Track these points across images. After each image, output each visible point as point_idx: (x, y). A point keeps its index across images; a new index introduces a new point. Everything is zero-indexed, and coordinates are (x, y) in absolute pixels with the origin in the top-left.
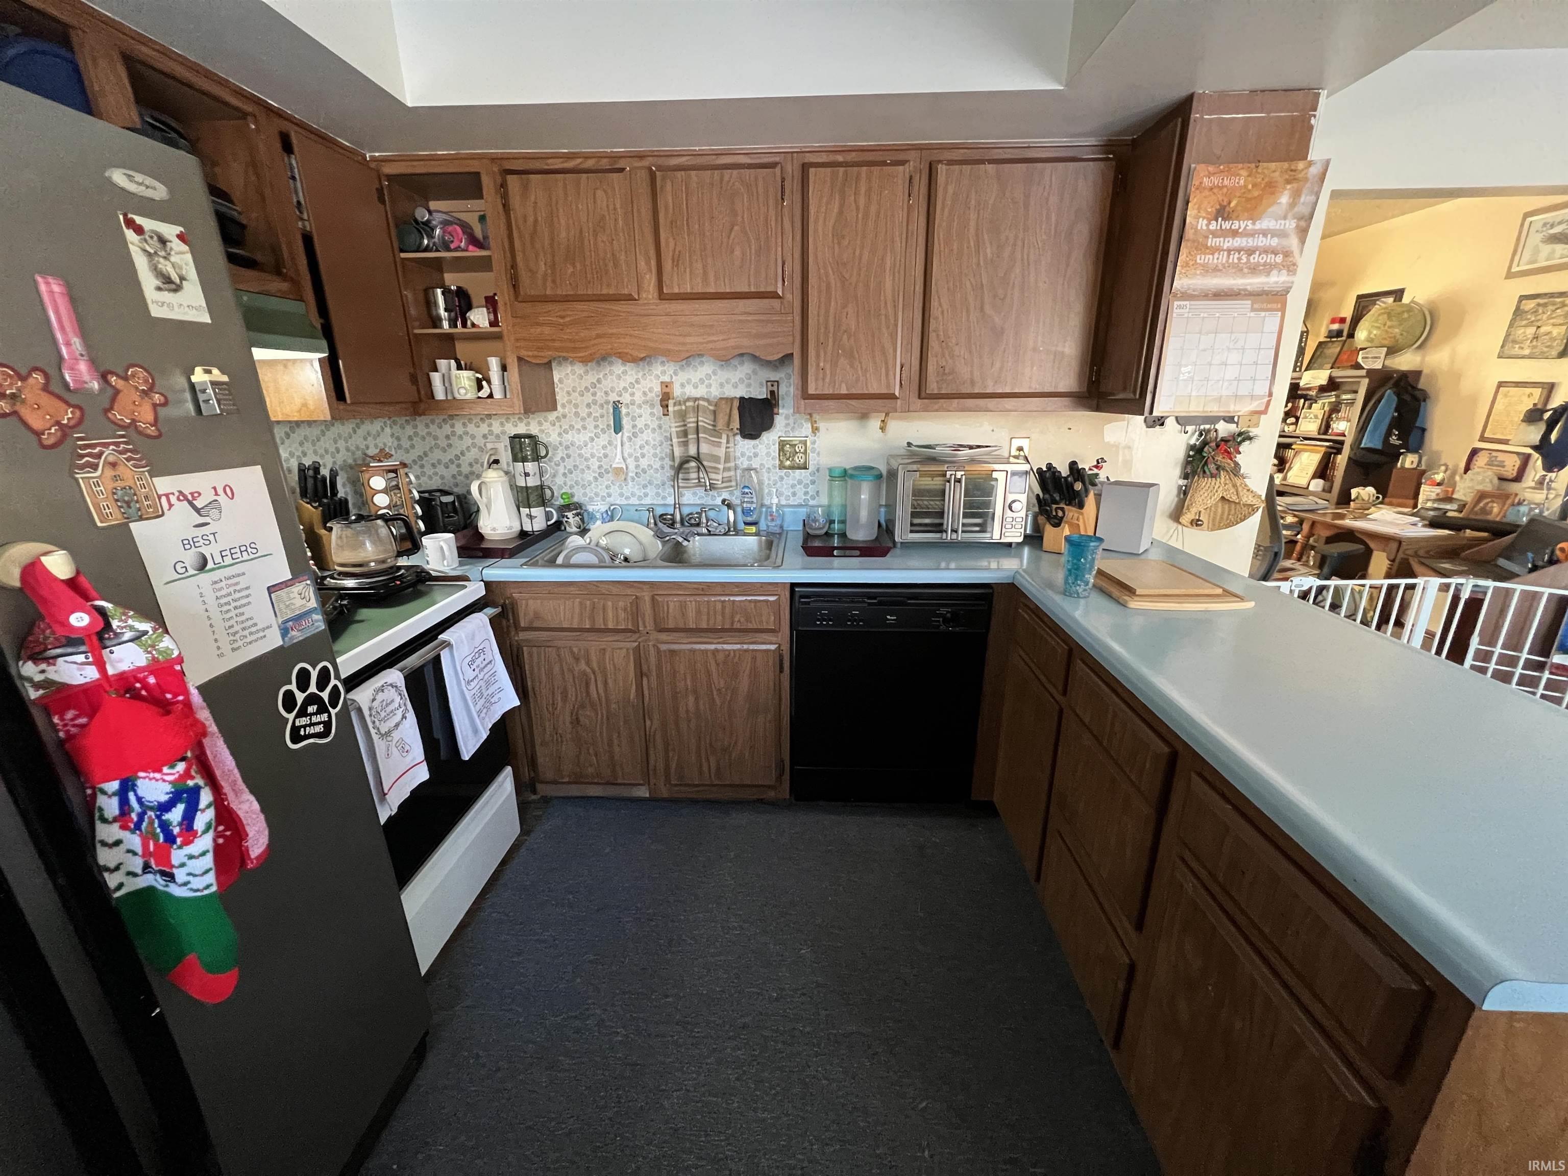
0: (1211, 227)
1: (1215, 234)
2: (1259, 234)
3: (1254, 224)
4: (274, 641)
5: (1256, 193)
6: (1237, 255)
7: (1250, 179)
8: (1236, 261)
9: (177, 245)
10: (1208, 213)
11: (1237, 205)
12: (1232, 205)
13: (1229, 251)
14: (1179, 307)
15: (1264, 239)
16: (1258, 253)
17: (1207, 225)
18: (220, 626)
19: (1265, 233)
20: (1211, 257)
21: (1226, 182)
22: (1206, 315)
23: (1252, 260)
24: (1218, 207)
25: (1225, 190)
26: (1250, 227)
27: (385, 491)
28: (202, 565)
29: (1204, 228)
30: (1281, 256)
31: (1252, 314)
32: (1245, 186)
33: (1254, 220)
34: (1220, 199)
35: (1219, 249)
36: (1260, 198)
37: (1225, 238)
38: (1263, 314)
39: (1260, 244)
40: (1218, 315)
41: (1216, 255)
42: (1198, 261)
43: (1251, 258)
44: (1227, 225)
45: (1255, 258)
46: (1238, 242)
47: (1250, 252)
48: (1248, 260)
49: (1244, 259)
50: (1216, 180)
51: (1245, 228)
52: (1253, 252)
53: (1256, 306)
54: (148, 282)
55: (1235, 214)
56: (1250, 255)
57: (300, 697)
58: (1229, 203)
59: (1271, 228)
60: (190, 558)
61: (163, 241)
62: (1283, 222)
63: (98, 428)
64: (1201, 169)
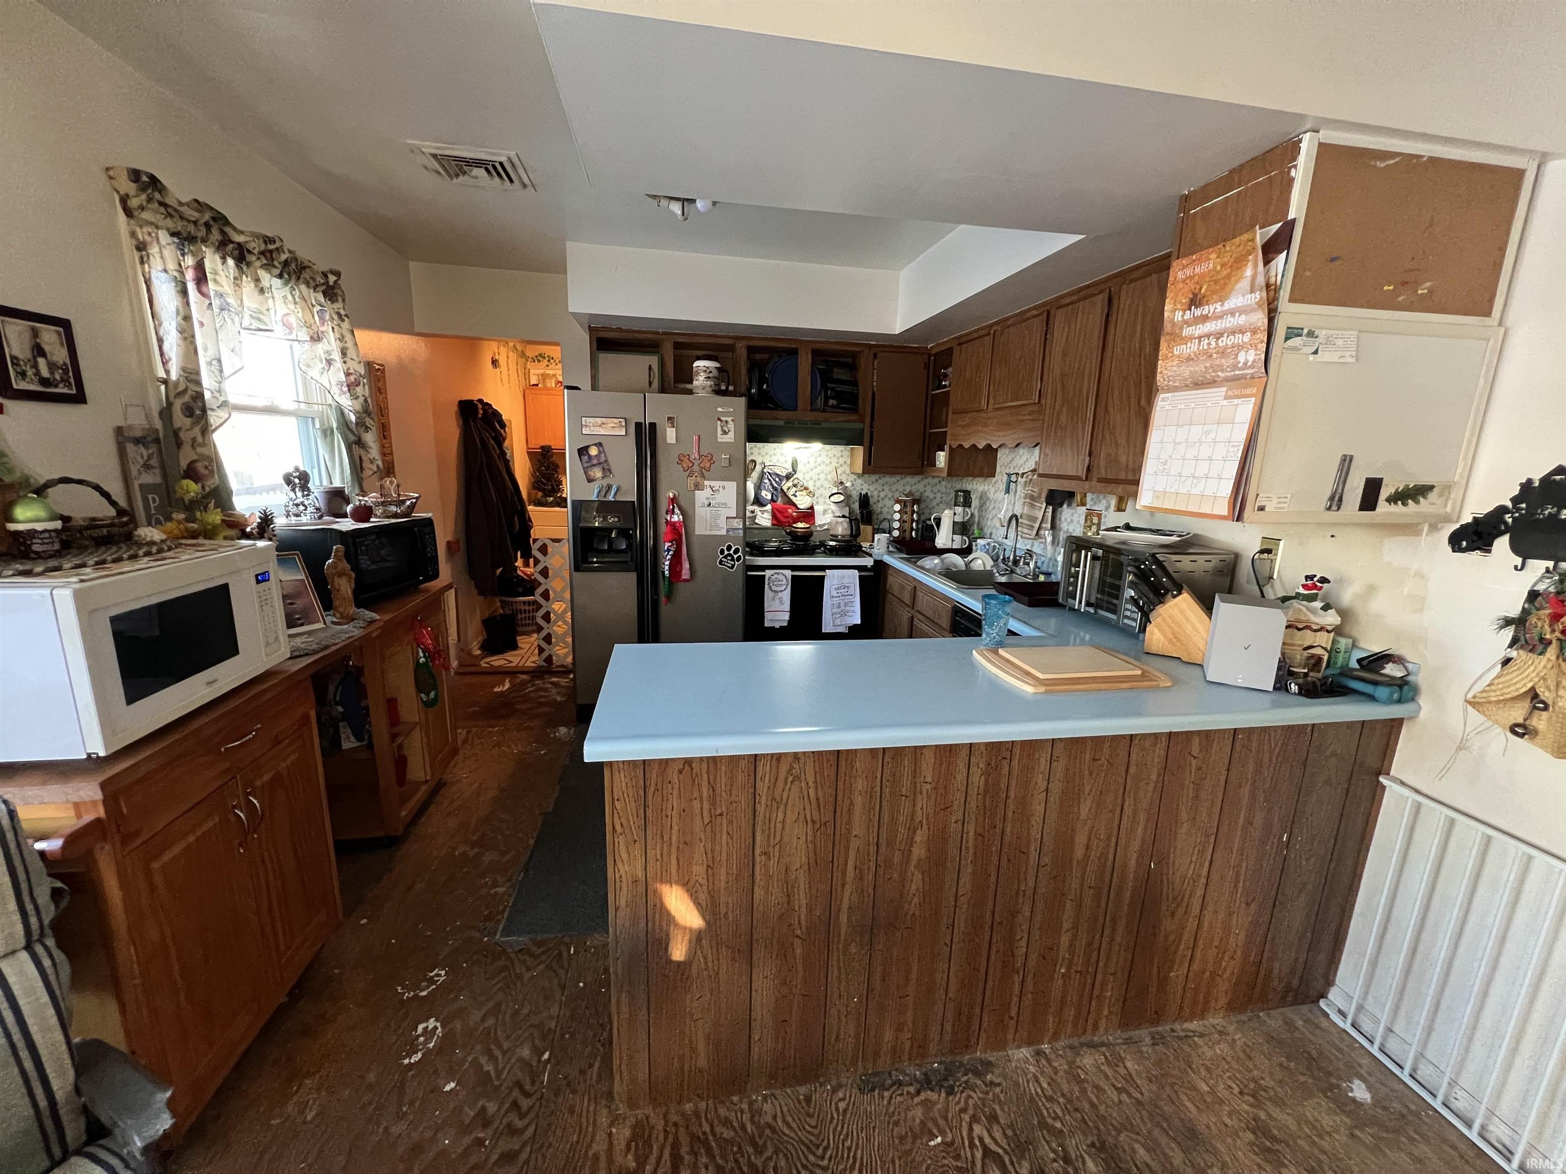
0: (1185, 317)
1: (1188, 323)
2: (1227, 315)
3: (1222, 305)
4: (724, 532)
5: (1225, 273)
6: (1206, 341)
7: (1218, 260)
8: (1206, 347)
9: (731, 422)
10: (1182, 304)
11: (1206, 291)
12: (1203, 291)
13: (1200, 338)
14: (1163, 400)
15: (1232, 319)
16: (1226, 335)
17: (1182, 316)
18: (709, 522)
19: (1232, 313)
20: (1184, 346)
21: (1197, 270)
22: (1183, 406)
23: (1220, 344)
24: (1191, 296)
25: (1196, 278)
26: (1219, 309)
27: (899, 512)
28: (709, 505)
29: (1180, 319)
30: (1249, 334)
31: (1225, 402)
32: (1215, 268)
33: (1222, 300)
34: (1193, 287)
35: (1191, 338)
36: (1229, 277)
37: (1196, 325)
38: (1236, 401)
39: (1228, 325)
40: (1193, 405)
41: (1189, 344)
42: (1175, 353)
43: (1220, 341)
44: (1198, 312)
45: (1224, 341)
46: (1209, 327)
47: (1219, 335)
48: (1217, 344)
49: (1213, 344)
50: (1188, 272)
51: (1214, 312)
52: (1222, 335)
53: (1230, 393)
54: (719, 432)
55: (1206, 299)
56: (1218, 339)
57: (726, 552)
58: (1201, 289)
59: (1239, 305)
60: (707, 503)
61: (727, 422)
62: (1249, 296)
63: (696, 468)
64: (1176, 265)
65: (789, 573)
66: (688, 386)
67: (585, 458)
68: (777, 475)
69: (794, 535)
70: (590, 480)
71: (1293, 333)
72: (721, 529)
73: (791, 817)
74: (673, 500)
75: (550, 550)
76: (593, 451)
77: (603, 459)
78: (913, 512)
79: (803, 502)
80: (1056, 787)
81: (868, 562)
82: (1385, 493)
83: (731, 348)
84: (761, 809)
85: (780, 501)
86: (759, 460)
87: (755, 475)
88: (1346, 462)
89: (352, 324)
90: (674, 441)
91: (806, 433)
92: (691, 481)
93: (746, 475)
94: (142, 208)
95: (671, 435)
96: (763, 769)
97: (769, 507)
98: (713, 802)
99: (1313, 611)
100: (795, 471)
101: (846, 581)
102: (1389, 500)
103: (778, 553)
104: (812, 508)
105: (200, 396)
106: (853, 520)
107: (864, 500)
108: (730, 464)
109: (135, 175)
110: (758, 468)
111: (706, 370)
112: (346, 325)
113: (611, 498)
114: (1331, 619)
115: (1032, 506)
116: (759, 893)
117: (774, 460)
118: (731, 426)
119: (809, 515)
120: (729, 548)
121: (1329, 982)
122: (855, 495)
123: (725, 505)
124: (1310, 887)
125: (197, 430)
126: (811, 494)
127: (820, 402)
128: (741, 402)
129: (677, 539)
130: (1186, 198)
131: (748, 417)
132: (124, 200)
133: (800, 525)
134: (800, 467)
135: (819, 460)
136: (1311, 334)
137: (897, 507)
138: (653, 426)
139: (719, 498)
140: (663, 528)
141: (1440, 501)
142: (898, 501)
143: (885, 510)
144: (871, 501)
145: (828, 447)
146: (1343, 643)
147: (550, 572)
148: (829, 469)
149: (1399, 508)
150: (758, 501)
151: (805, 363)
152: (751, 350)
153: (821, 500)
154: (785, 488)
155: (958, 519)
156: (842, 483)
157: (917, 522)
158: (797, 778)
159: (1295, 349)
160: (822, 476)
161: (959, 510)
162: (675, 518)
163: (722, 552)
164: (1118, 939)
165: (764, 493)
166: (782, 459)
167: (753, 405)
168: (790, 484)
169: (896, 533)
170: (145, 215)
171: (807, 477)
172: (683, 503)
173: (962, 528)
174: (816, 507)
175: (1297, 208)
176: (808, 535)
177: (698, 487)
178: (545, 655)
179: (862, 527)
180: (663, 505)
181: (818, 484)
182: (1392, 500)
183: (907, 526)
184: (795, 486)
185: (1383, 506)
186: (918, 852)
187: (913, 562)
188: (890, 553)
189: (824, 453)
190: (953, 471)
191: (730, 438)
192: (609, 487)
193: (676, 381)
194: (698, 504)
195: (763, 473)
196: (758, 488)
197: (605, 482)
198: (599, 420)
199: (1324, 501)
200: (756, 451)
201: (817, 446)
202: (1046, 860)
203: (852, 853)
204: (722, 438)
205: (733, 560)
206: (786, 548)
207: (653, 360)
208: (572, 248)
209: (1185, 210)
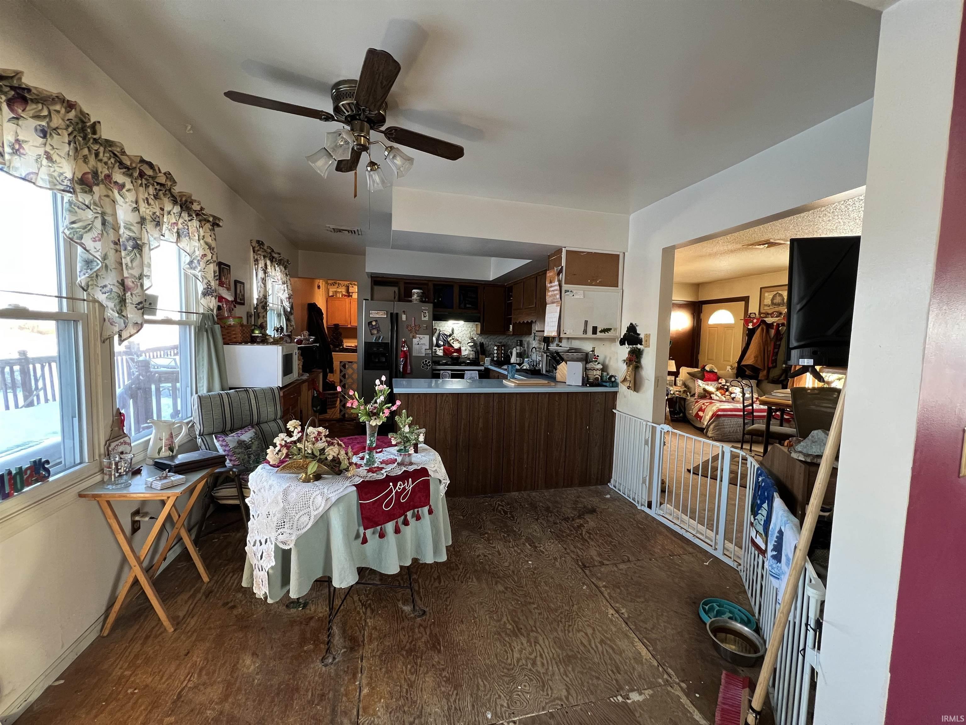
4: (424, 355)
7: (552, 273)
8: (552, 294)
10: (549, 282)
11: (551, 280)
13: (552, 291)
17: (549, 286)
18: (418, 350)
19: (555, 286)
20: (550, 293)
23: (554, 293)
27: (496, 350)
32: (552, 275)
33: (553, 283)
34: (550, 278)
35: (550, 291)
36: (554, 277)
37: (551, 288)
39: (555, 289)
42: (548, 295)
44: (551, 285)
46: (553, 289)
50: (549, 274)
51: (553, 285)
52: (554, 291)
54: (423, 316)
55: (551, 282)
57: (425, 363)
59: (556, 284)
60: (417, 343)
61: (425, 313)
62: (557, 282)
63: (413, 330)
64: (548, 272)
65: (450, 372)
66: (410, 299)
67: (371, 326)
68: (446, 335)
69: (453, 358)
70: (372, 334)
71: (566, 291)
72: (422, 353)
73: (446, 412)
74: (404, 342)
75: (347, 366)
76: (374, 323)
77: (377, 326)
78: (502, 350)
79: (456, 345)
80: (518, 408)
81: (482, 368)
82: (598, 330)
83: (427, 284)
84: (438, 410)
85: (447, 346)
86: (438, 328)
87: (436, 335)
88: (586, 322)
89: (290, 277)
90: (405, 320)
91: (457, 317)
92: (411, 335)
93: (433, 335)
94: (258, 250)
95: (404, 317)
96: (439, 398)
97: (442, 348)
98: (425, 407)
99: (595, 365)
100: (453, 333)
101: (473, 375)
102: (600, 332)
103: (446, 364)
104: (460, 348)
105: (266, 303)
106: (477, 353)
107: (482, 345)
108: (427, 329)
109: (258, 242)
110: (438, 332)
111: (417, 293)
112: (288, 277)
113: (380, 341)
114: (600, 366)
115: (540, 344)
116: (437, 435)
117: (444, 329)
118: (427, 314)
119: (459, 350)
120: (426, 361)
121: (610, 477)
122: (478, 343)
123: (424, 344)
124: (598, 444)
125: (265, 313)
126: (460, 343)
127: (462, 306)
128: (431, 305)
129: (405, 357)
130: (549, 256)
131: (434, 311)
132: (254, 248)
133: (455, 354)
134: (455, 332)
135: (463, 329)
136: (571, 291)
137: (496, 348)
138: (397, 314)
139: (422, 342)
140: (400, 353)
141: (614, 332)
142: (496, 346)
143: (491, 349)
144: (485, 346)
145: (467, 323)
146: (605, 374)
147: (347, 376)
148: (466, 333)
149: (603, 334)
150: (438, 345)
151: (456, 290)
152: (434, 285)
153: (464, 345)
154: (449, 340)
155: (518, 351)
156: (473, 338)
157: (504, 354)
158: (447, 402)
159: (568, 295)
160: (465, 335)
161: (518, 348)
162: (405, 349)
163: (423, 363)
164: (541, 456)
165: (440, 342)
166: (448, 328)
167: (436, 306)
168: (451, 338)
169: (495, 359)
170: (259, 252)
171: (458, 335)
172: (408, 343)
173: (519, 355)
174: (462, 348)
175: (564, 264)
176: (458, 358)
177: (414, 337)
178: (342, 413)
179: (480, 356)
180: (400, 344)
181: (463, 339)
182: (601, 332)
183: (500, 356)
184: (453, 339)
185: (598, 333)
186: (481, 425)
187: (500, 368)
188: (491, 365)
189: (465, 326)
190: (515, 334)
191: (426, 319)
192: (380, 337)
193: (405, 297)
194: (414, 344)
195: (439, 334)
196: (438, 340)
197: (378, 335)
198: (376, 312)
199: (582, 333)
200: (436, 325)
201: (462, 323)
202: (517, 430)
203: (463, 424)
204: (423, 319)
205: (427, 366)
206: (449, 363)
207: (396, 289)
208: (368, 250)
209: (549, 259)
